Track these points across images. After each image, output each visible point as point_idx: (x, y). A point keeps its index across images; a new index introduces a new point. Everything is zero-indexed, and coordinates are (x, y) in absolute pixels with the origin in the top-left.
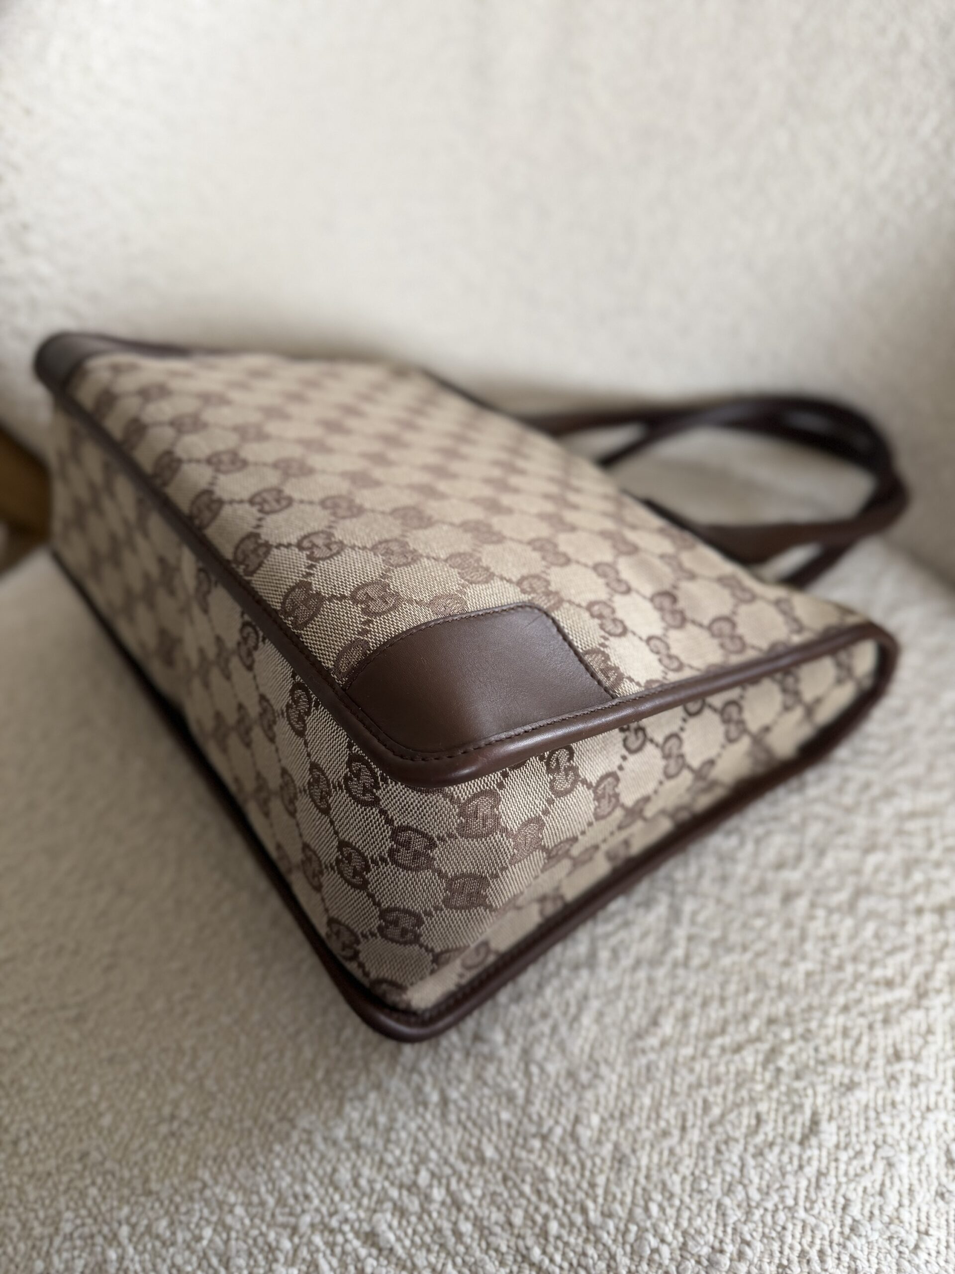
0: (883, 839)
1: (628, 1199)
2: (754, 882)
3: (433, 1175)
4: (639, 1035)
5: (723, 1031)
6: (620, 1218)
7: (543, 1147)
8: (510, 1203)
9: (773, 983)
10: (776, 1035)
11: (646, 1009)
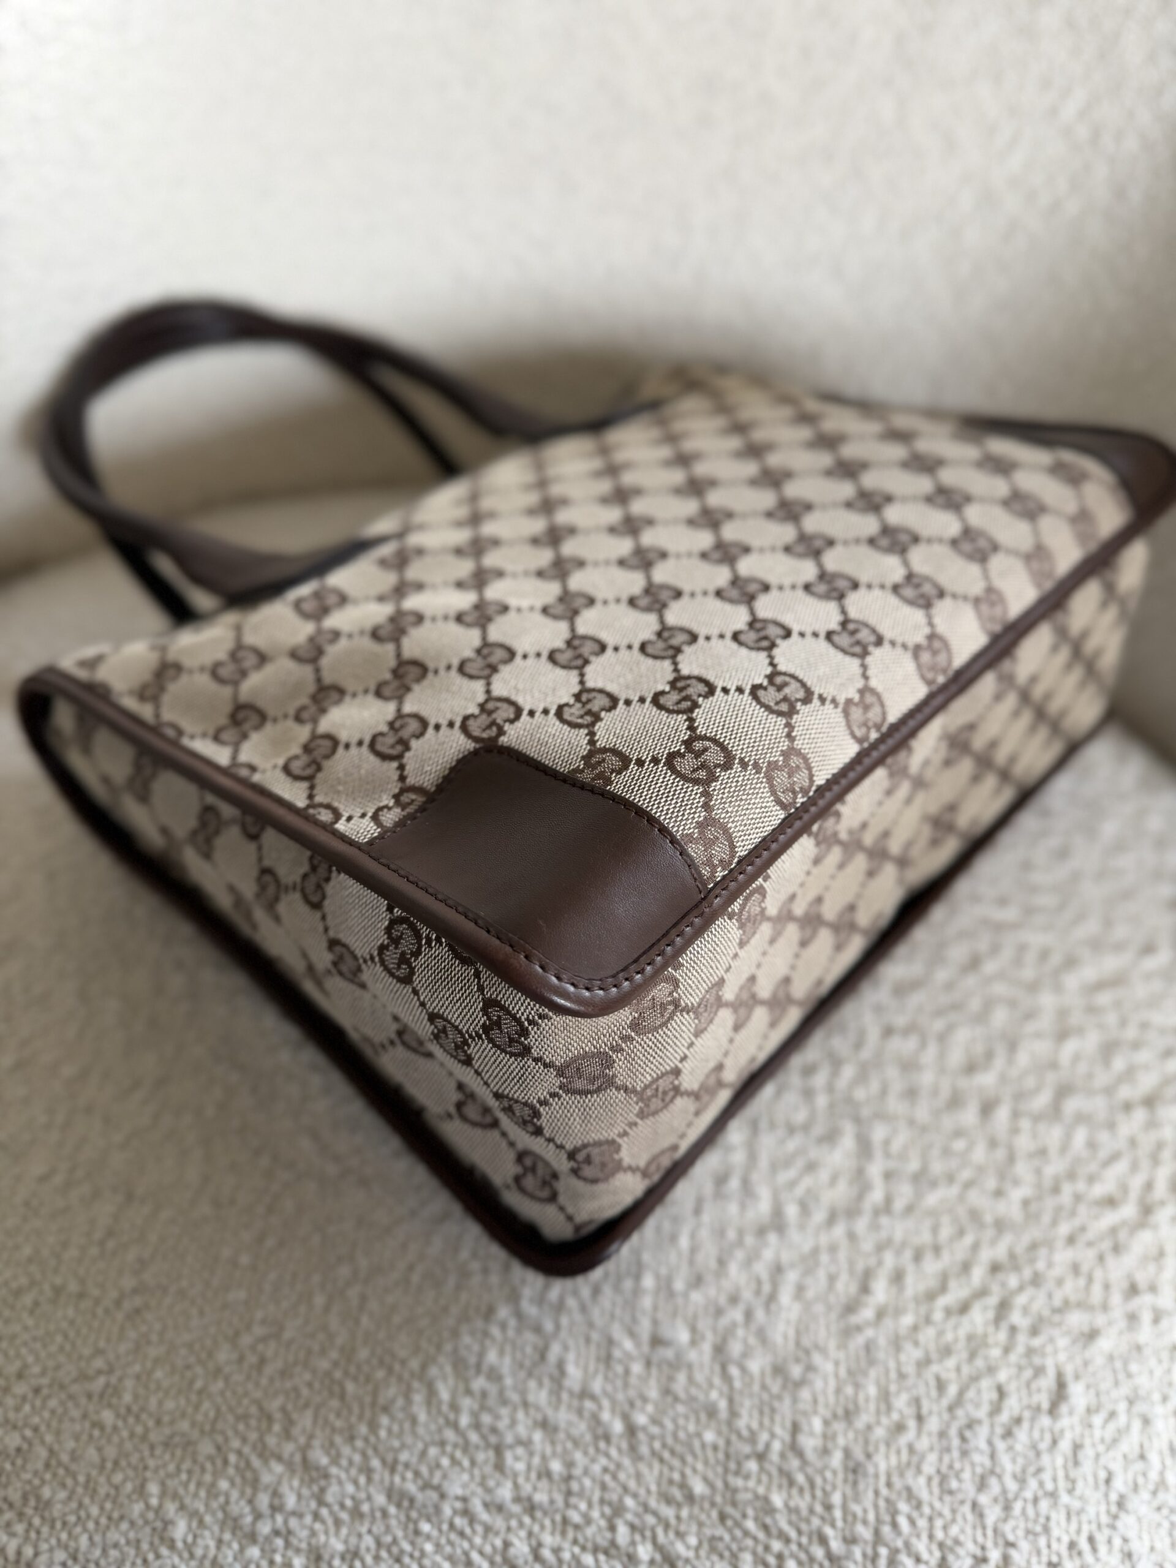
0: (1075, 1019)
1: (871, 1517)
2: (945, 1093)
3: (633, 1527)
4: (850, 1308)
5: (943, 1288)
6: (866, 1542)
7: (762, 1469)
8: (734, 1547)
9: (988, 1218)
10: (1003, 1285)
11: (851, 1271)
